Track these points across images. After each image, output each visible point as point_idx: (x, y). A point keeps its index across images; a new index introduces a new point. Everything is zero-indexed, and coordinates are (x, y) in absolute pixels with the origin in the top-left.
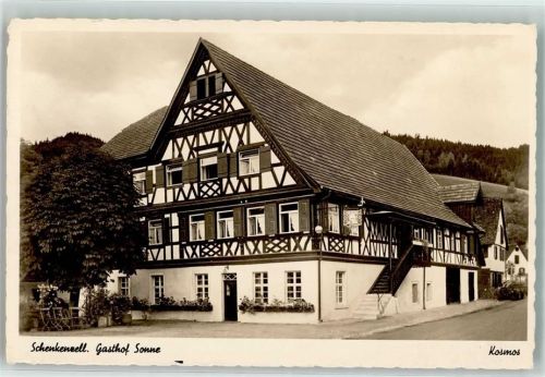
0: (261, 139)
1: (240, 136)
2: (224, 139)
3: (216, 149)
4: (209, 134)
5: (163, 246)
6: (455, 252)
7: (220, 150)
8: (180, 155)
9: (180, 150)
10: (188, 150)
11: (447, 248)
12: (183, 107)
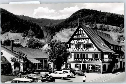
0: (91, 42)
1: (87, 41)
2: (84, 41)
3: (82, 43)
4: (81, 40)
5: (70, 58)
6: (122, 58)
7: (83, 43)
8: (74, 43)
9: (74, 42)
10: (76, 42)
11: (120, 58)
12: (75, 35)
